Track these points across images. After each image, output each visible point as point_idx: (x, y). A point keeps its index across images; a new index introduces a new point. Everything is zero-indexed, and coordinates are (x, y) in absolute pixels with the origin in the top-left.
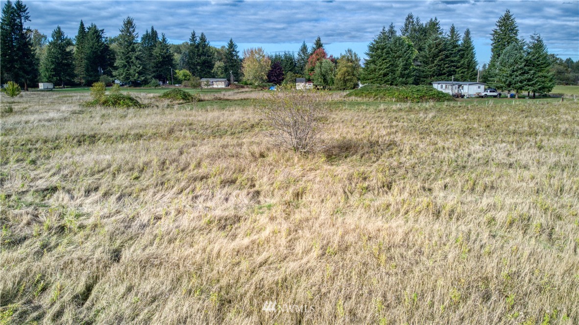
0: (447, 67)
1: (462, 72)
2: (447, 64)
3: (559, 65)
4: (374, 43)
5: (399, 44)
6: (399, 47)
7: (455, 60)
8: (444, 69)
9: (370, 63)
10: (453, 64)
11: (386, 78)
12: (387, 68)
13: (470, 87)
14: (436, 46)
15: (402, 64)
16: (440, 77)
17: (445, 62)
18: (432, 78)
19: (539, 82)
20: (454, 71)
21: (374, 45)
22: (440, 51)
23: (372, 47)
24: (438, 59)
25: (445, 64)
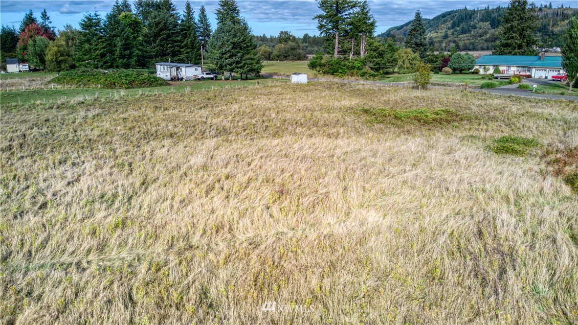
0: (171, 47)
1: (187, 53)
2: (169, 43)
3: (292, 41)
4: (86, 19)
5: (115, 22)
6: (115, 25)
7: (178, 40)
8: (168, 50)
9: (85, 42)
10: (176, 44)
11: (105, 59)
12: (104, 48)
13: (187, 69)
14: (156, 25)
15: (120, 44)
16: (164, 58)
17: (168, 42)
18: (157, 59)
19: (248, 64)
20: (179, 51)
21: (86, 22)
22: (161, 30)
23: (83, 25)
24: (160, 38)
25: (167, 45)
